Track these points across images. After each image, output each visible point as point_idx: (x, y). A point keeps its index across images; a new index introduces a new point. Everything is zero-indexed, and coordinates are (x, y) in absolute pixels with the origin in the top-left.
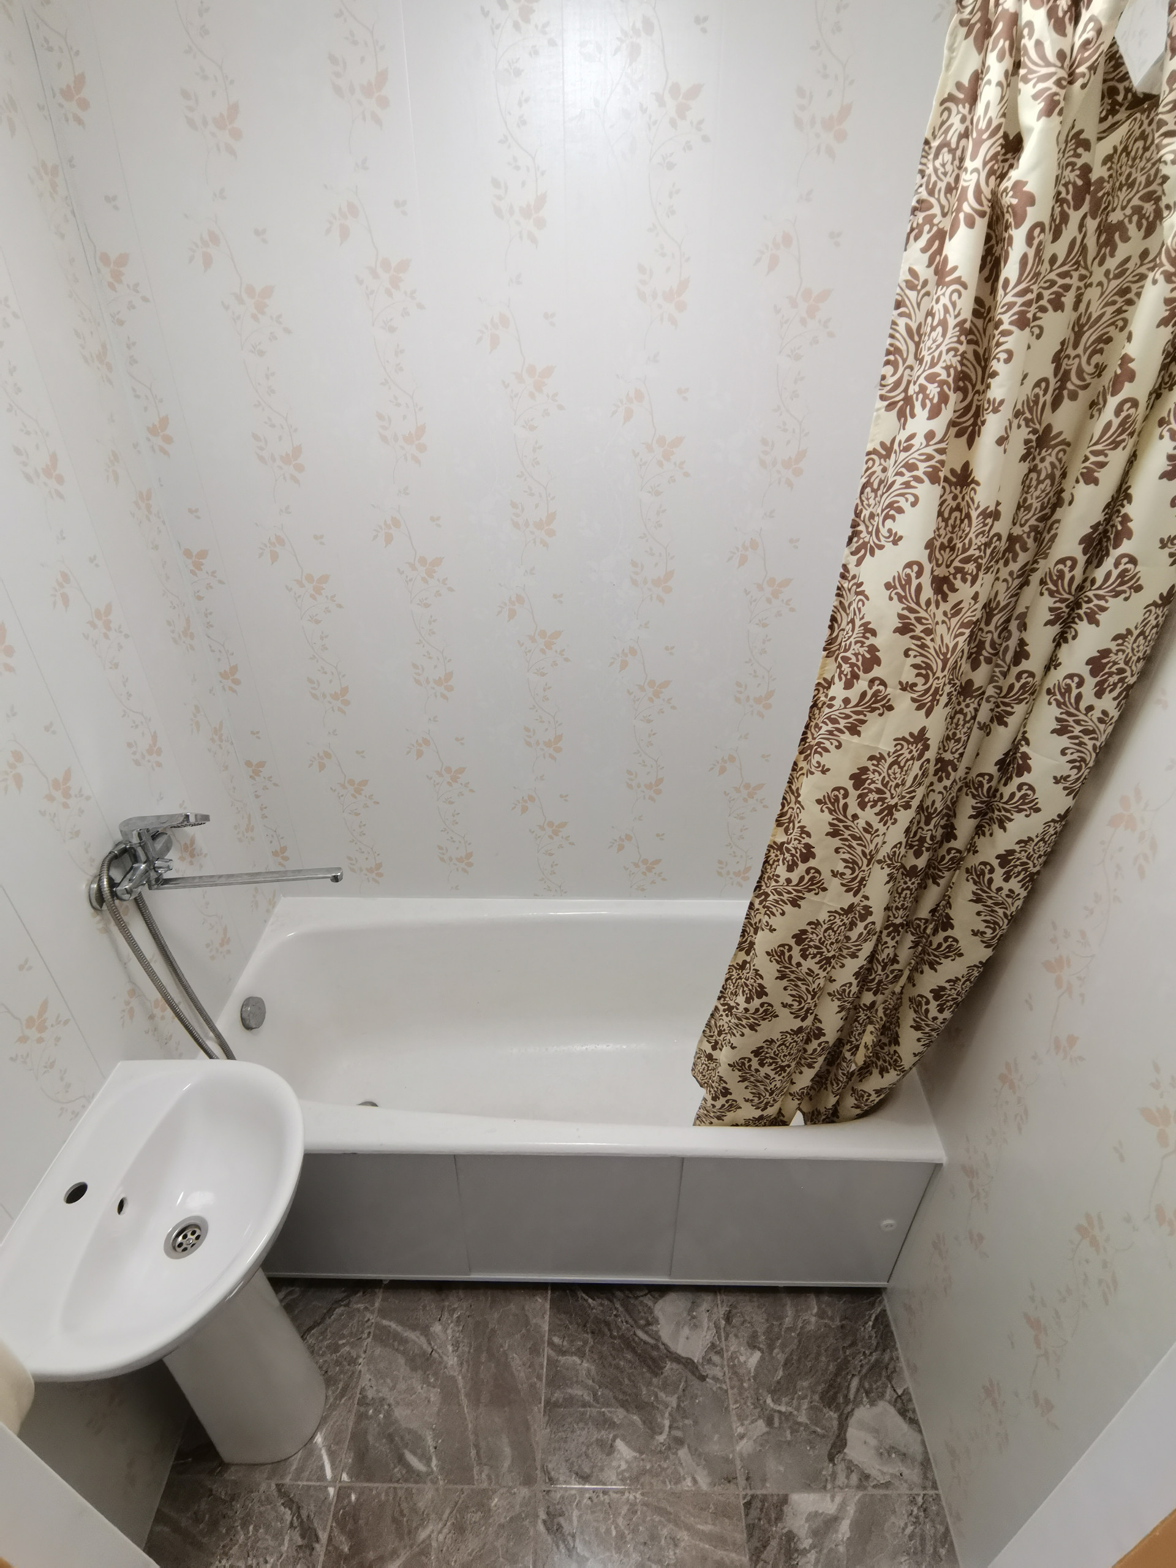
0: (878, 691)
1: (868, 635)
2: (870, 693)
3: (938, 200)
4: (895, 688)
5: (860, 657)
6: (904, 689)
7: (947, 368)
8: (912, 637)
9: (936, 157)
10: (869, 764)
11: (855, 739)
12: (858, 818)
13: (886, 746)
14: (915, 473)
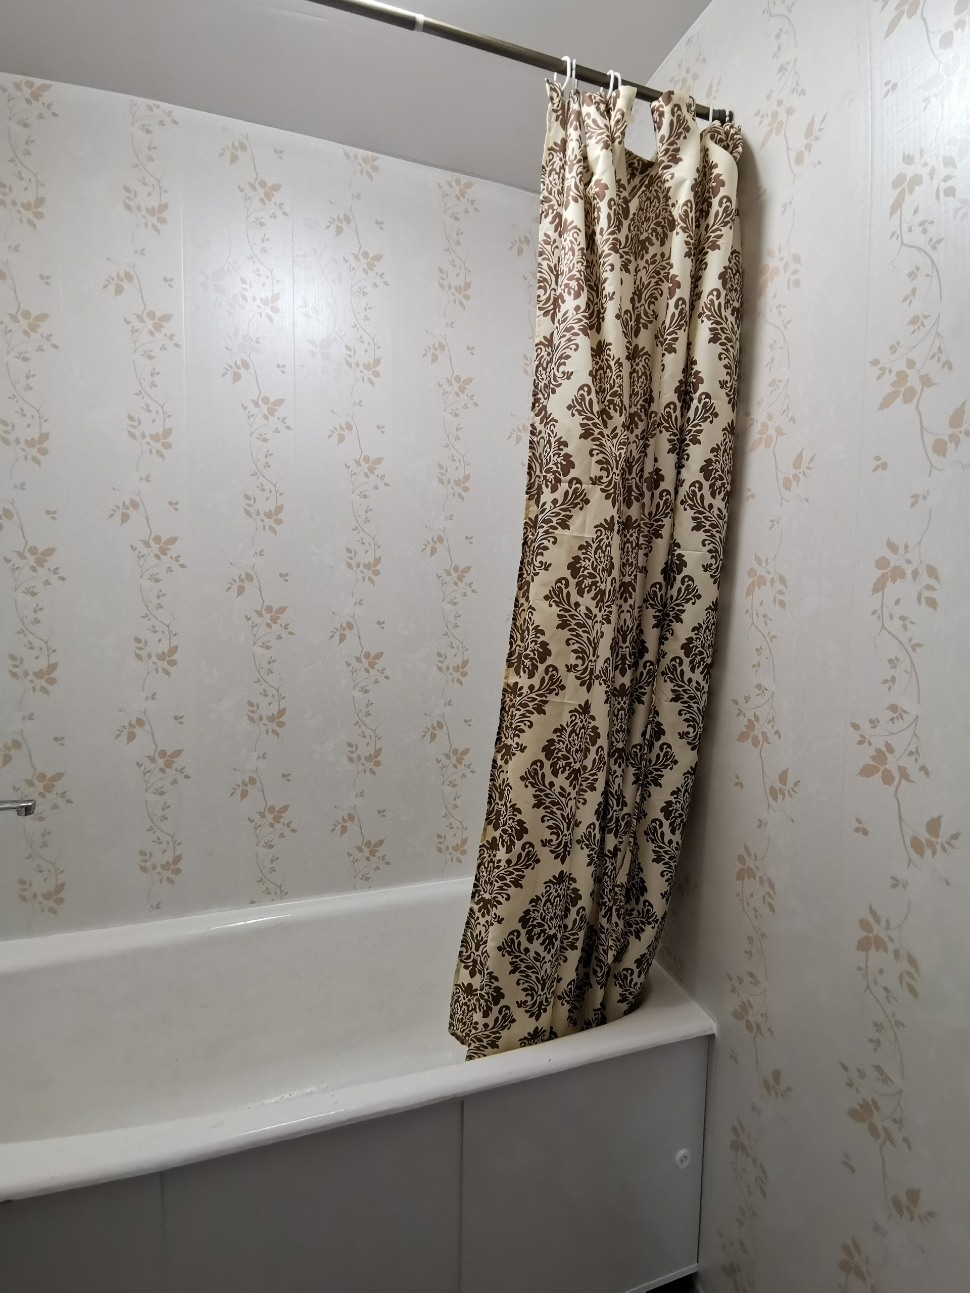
0: (577, 489)
1: (562, 447)
2: (571, 491)
3: (554, 197)
4: (587, 484)
5: (559, 465)
6: (594, 483)
7: (579, 271)
8: (593, 440)
9: (550, 175)
10: (579, 553)
11: (566, 532)
12: (580, 605)
13: (590, 534)
14: (573, 331)
